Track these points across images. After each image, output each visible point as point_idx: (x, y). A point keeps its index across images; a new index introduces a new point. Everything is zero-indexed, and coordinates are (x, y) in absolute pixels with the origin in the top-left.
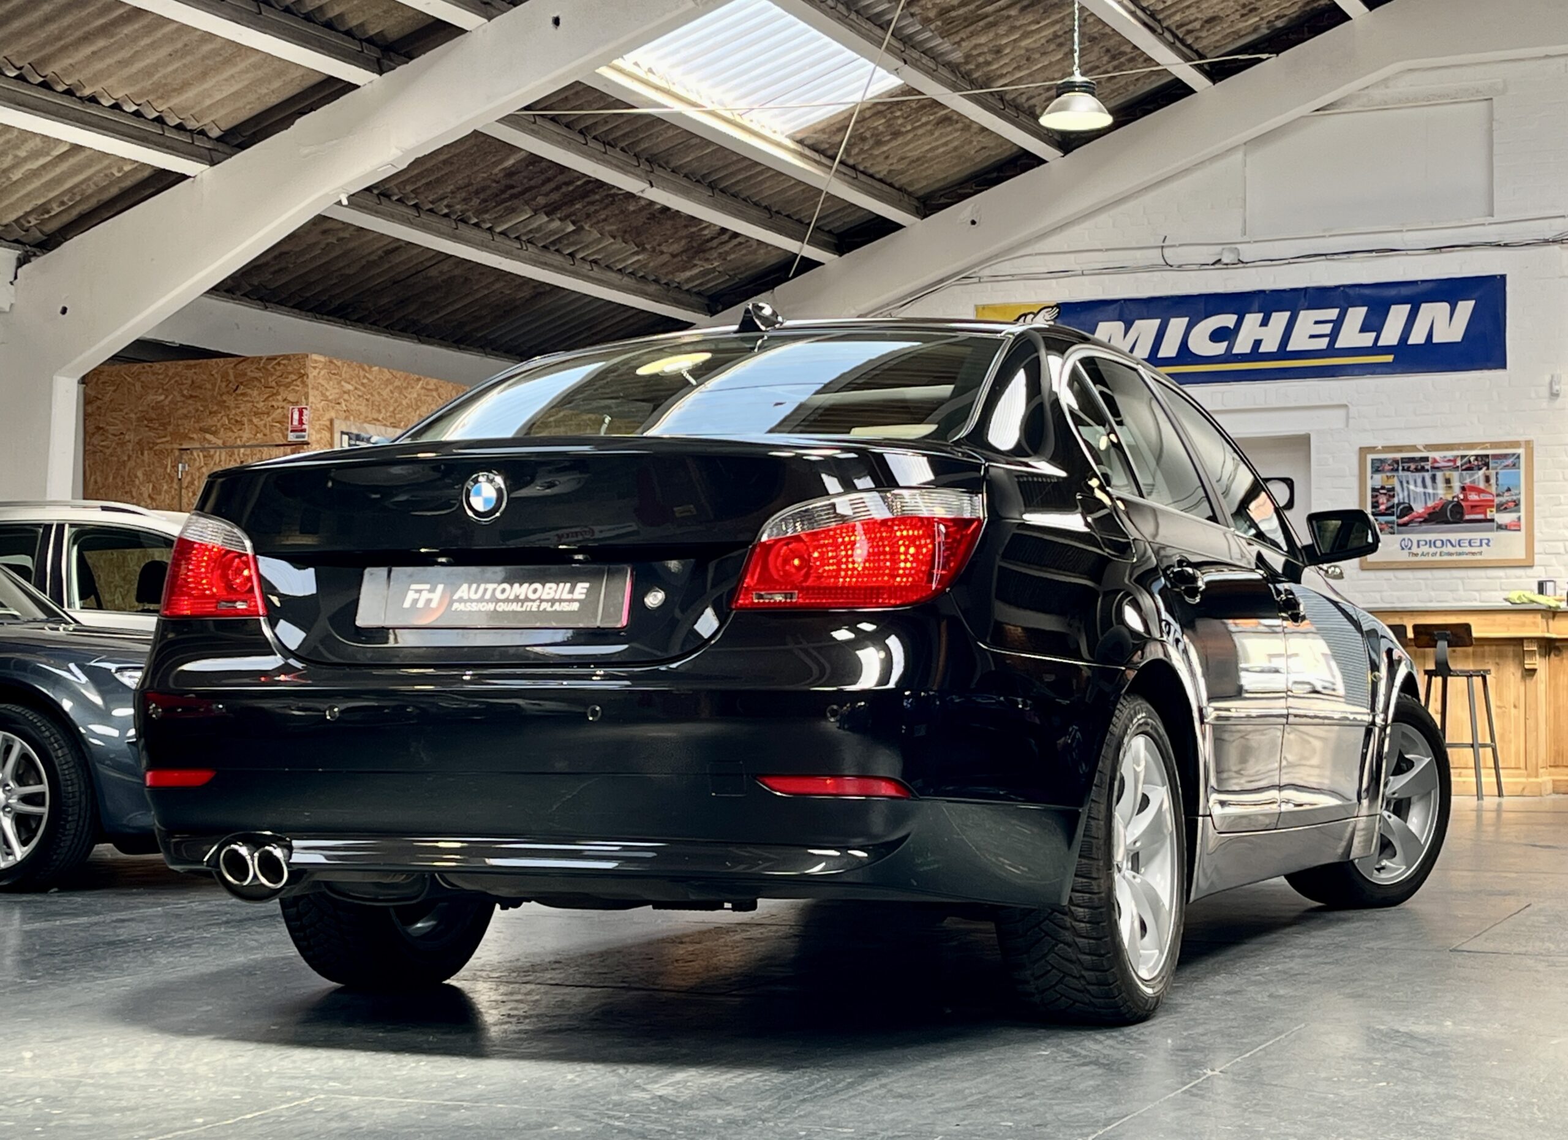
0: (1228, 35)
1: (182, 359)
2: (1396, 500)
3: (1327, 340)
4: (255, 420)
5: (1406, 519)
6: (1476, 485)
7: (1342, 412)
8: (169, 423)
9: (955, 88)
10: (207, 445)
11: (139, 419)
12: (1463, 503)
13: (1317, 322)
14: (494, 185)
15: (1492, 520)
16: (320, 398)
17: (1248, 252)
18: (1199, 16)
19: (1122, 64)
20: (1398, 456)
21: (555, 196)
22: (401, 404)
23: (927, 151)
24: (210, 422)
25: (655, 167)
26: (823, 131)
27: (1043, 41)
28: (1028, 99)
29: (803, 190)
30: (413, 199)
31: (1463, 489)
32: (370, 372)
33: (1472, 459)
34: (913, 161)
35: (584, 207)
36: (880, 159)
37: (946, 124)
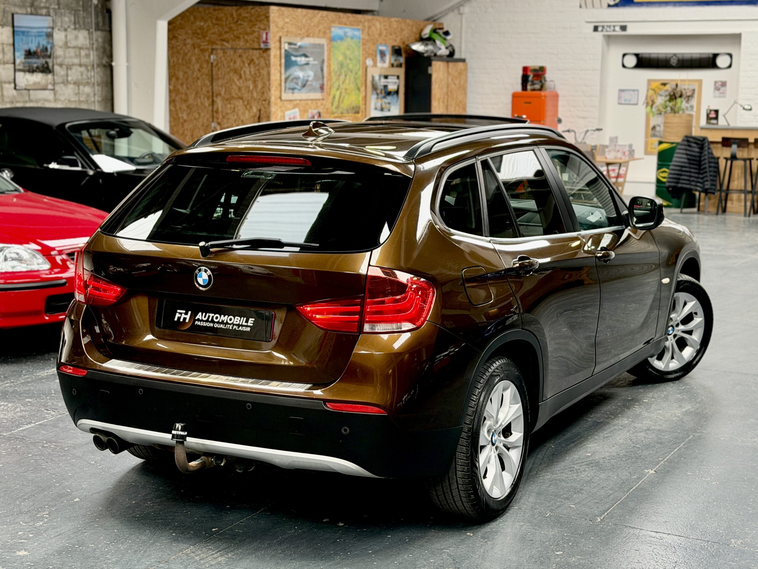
1: (212, 6)
4: (246, 37)
8: (207, 36)
10: (224, 47)
11: (193, 33)
16: (275, 27)
22: (310, 25)
24: (226, 36)
32: (297, 12)
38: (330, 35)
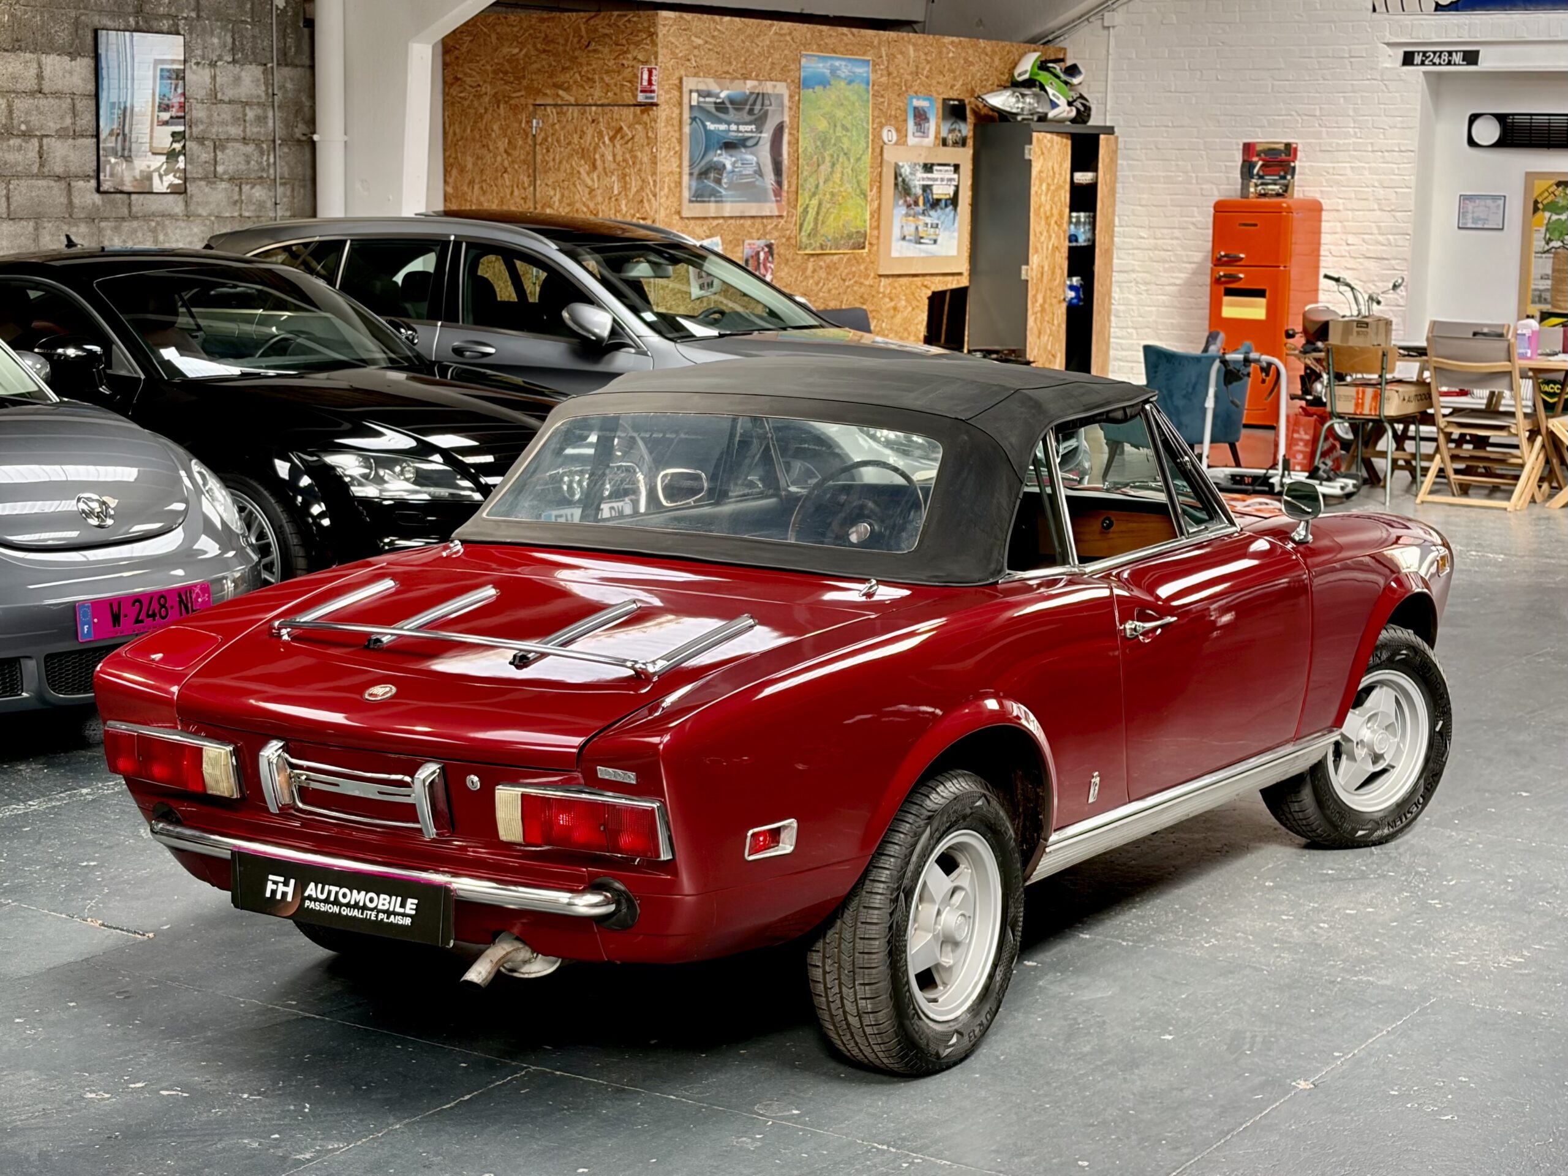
1: (537, 11)
4: (607, 79)
8: (524, 77)
10: (560, 102)
11: (494, 72)
16: (669, 56)
22: (753, 53)
24: (563, 78)
32: (721, 24)
38: (797, 74)
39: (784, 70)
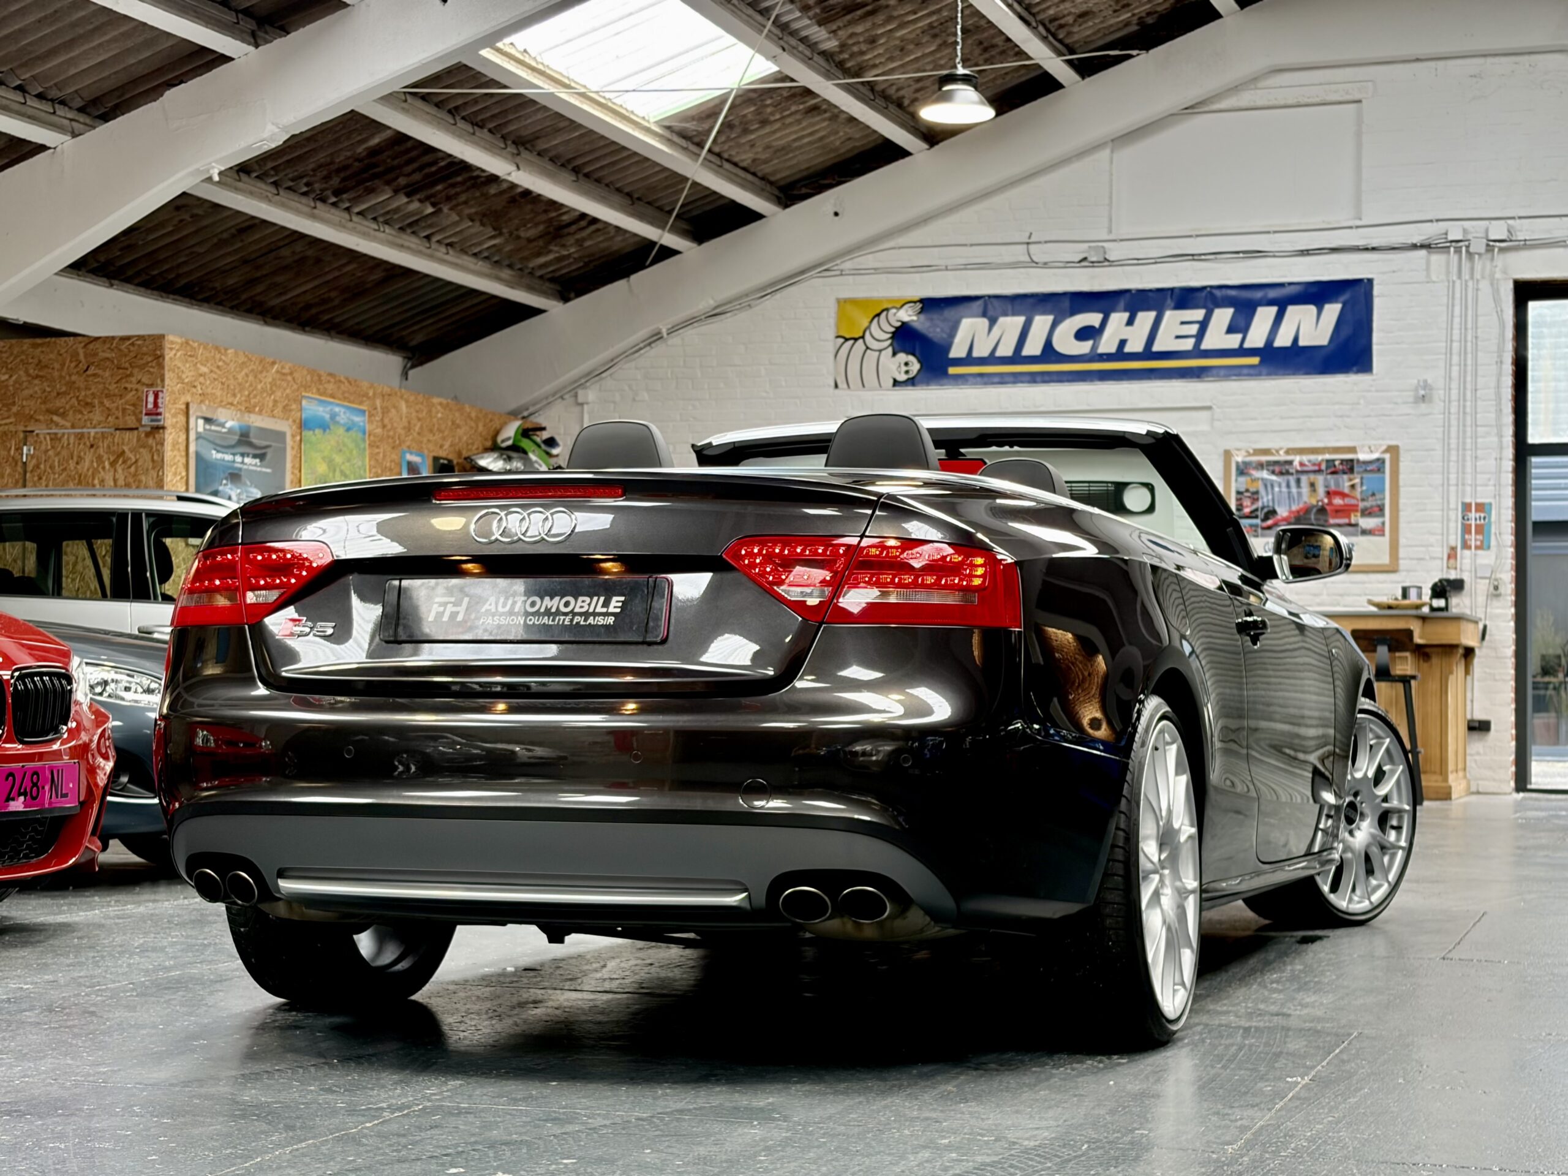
0: (1099, 31)
1: (30, 337)
2: (1260, 504)
3: (1192, 341)
4: (107, 403)
5: (1270, 522)
6: (1341, 489)
7: (1205, 414)
8: (14, 403)
9: (828, 75)
12: (1328, 508)
13: (1183, 323)
14: (357, 164)
15: (1356, 525)
16: (175, 381)
17: (1115, 252)
18: (1073, 10)
19: (993, 57)
20: (1264, 458)
21: (417, 177)
22: (255, 388)
23: (795, 140)
24: (59, 403)
25: (522, 149)
26: (693, 118)
27: (918, 32)
28: (898, 90)
29: (666, 178)
30: (273, 176)
31: (1328, 494)
32: (226, 355)
33: (1337, 463)
34: (778, 150)
35: (446, 188)
36: (747, 147)
37: (815, 113)
38: (299, 414)
39: (286, 409)
